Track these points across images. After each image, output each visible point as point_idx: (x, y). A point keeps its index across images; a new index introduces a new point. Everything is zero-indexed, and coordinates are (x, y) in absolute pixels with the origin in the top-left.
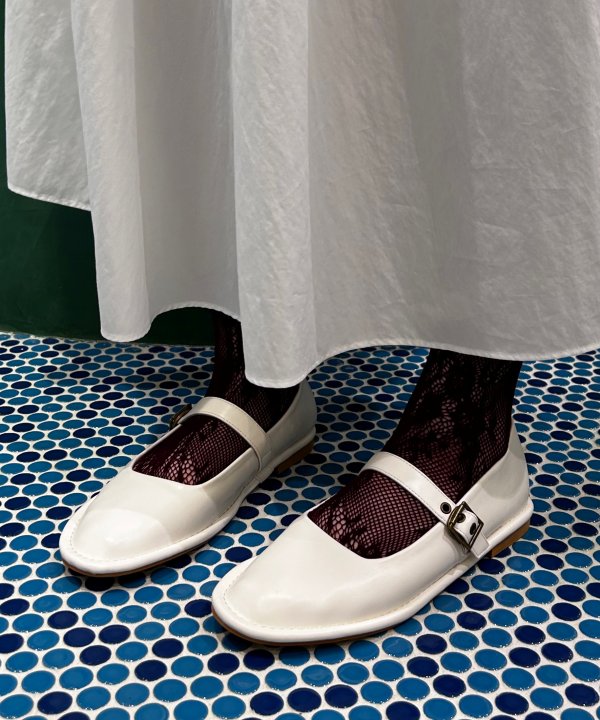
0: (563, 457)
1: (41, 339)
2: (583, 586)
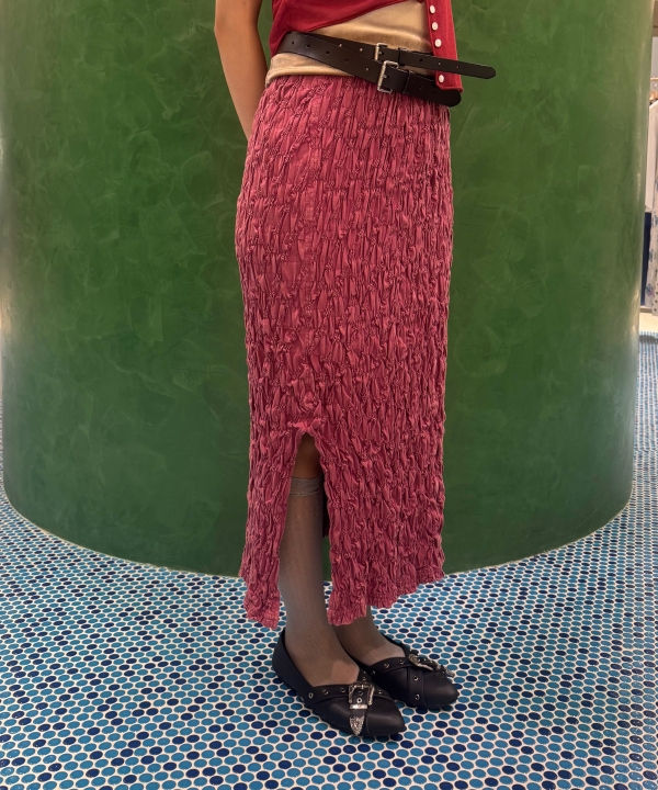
0: (467, 644)
1: (211, 576)
2: (467, 704)
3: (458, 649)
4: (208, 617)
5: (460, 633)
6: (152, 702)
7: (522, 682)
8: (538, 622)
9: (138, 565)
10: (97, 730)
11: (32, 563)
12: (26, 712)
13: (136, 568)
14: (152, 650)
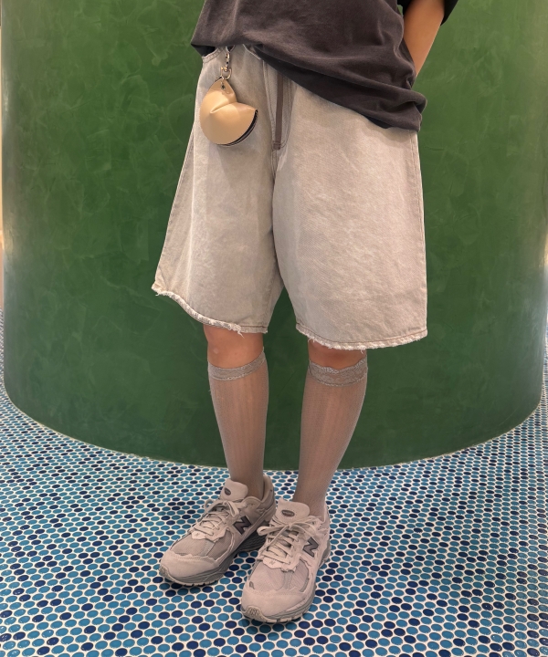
0: (413, 526)
1: (188, 466)
2: (417, 582)
3: (406, 531)
4: (186, 502)
5: (407, 517)
6: (139, 579)
7: (464, 561)
8: (473, 507)
9: (123, 455)
10: (90, 606)
11: (30, 453)
12: (25, 589)
13: (122, 458)
14: (138, 532)
